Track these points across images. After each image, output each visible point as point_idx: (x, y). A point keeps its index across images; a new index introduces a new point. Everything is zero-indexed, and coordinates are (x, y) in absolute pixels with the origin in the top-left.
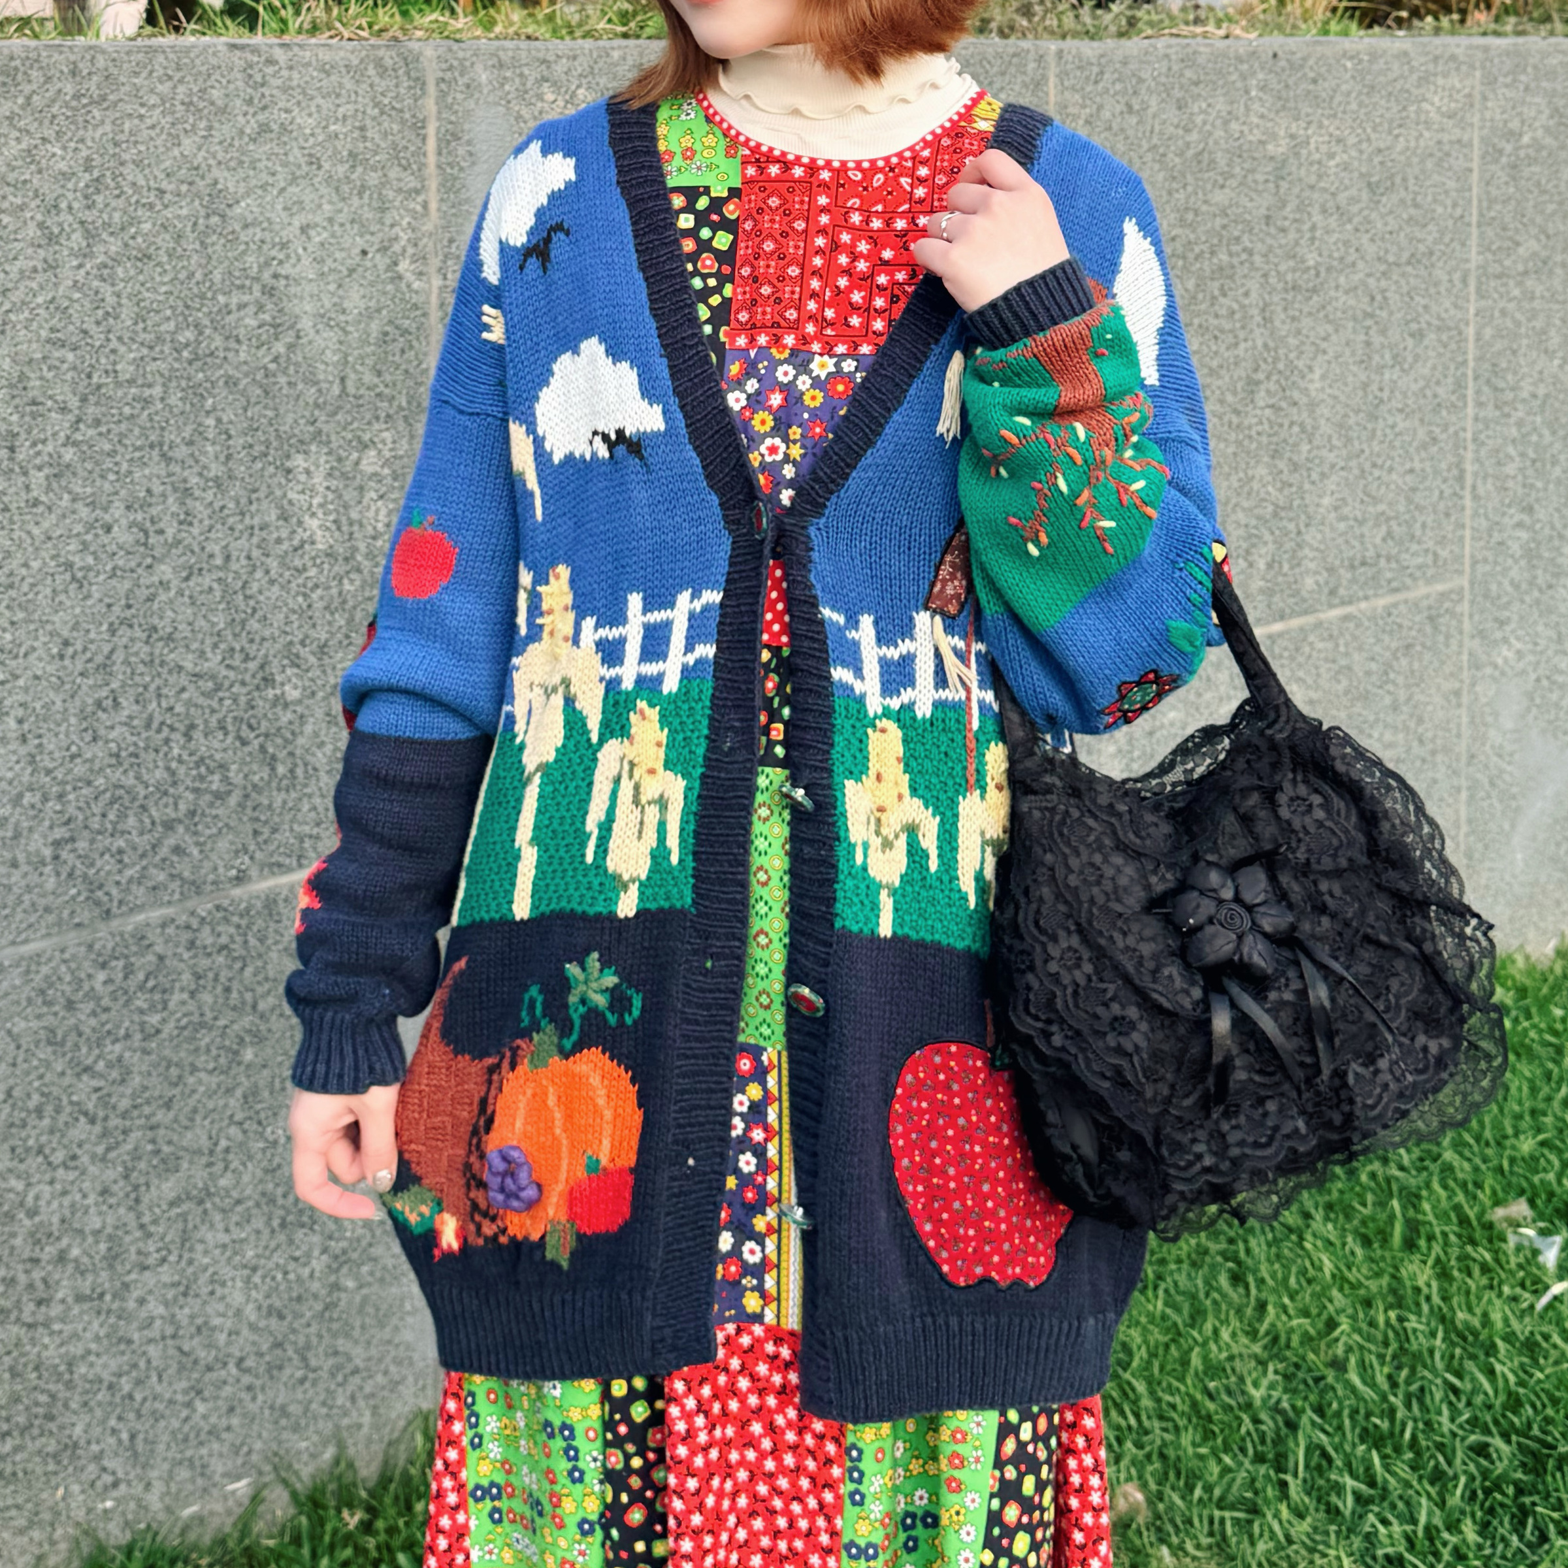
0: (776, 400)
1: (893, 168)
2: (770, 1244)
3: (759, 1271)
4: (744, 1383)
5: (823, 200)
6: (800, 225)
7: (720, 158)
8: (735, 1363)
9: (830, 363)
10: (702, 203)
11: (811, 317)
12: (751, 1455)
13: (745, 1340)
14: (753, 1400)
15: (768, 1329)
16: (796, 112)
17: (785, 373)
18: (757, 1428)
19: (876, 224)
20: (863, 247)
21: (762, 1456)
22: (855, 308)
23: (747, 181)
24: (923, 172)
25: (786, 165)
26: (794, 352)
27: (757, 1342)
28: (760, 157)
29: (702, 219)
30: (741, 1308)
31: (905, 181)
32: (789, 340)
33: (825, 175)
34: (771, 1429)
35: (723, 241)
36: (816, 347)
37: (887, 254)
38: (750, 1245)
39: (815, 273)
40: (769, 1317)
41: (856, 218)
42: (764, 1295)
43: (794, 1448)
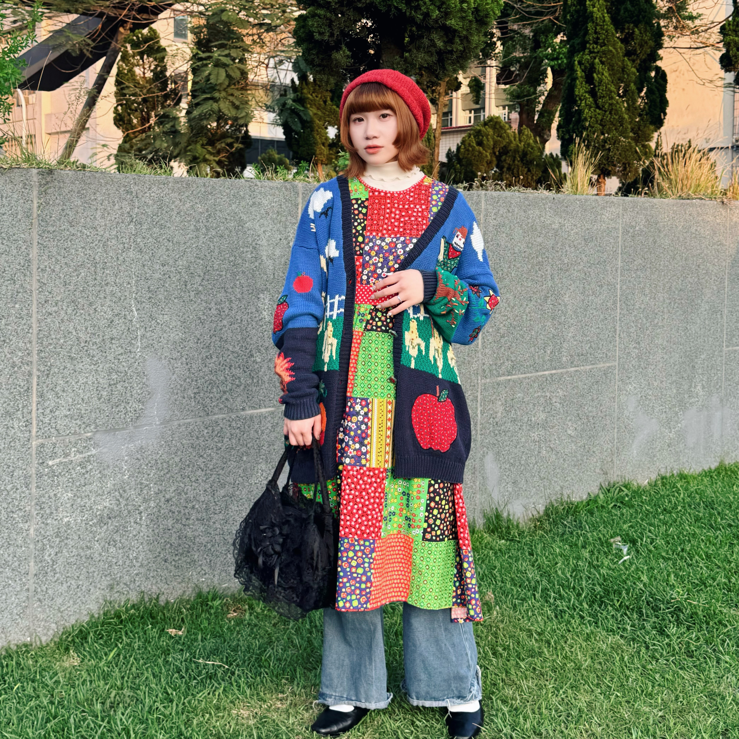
0: (376, 248)
1: (405, 193)
2: (368, 447)
3: (365, 454)
4: (361, 482)
5: (388, 201)
6: (383, 207)
7: (363, 191)
8: (359, 477)
9: (390, 240)
10: (359, 202)
11: (385, 229)
12: (362, 500)
13: (362, 471)
14: (363, 486)
15: (367, 468)
16: (382, 180)
17: (378, 242)
18: (364, 493)
19: (401, 207)
20: (398, 212)
21: (365, 500)
22: (396, 226)
23: (370, 197)
24: (412, 194)
25: (379, 192)
26: (381, 237)
27: (365, 472)
28: (373, 191)
29: (359, 206)
30: (361, 463)
31: (408, 197)
32: (380, 234)
33: (389, 195)
34: (368, 494)
35: (364, 211)
36: (386, 236)
37: (403, 214)
38: (364, 447)
39: (387, 218)
40: (368, 465)
41: (396, 205)
42: (367, 460)
43: (373, 497)
